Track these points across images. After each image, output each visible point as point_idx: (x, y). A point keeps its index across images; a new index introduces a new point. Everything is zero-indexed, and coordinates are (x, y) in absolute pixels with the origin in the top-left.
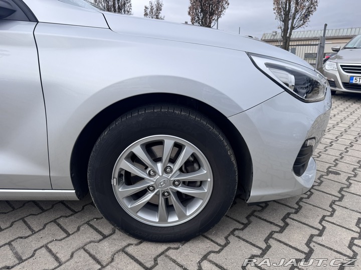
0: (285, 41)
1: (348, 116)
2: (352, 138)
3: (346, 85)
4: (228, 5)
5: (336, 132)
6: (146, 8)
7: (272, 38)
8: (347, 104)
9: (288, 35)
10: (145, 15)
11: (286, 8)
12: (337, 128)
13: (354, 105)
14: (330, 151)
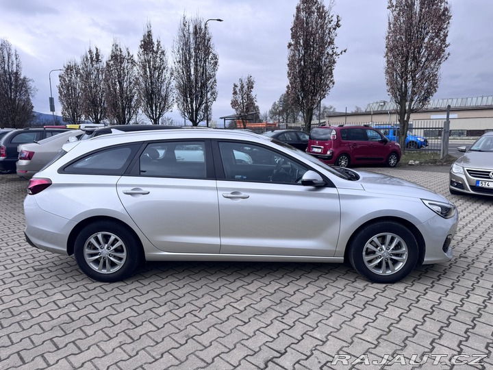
0: (402, 125)
1: (476, 218)
2: (478, 236)
3: (473, 188)
4: (334, 83)
5: (465, 231)
6: (235, 86)
7: (379, 109)
8: (476, 205)
9: (405, 119)
10: (234, 94)
11: (401, 89)
12: (466, 228)
13: (482, 206)
14: (461, 245)
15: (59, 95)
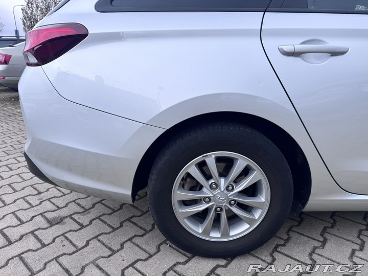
15: (23, 26)
